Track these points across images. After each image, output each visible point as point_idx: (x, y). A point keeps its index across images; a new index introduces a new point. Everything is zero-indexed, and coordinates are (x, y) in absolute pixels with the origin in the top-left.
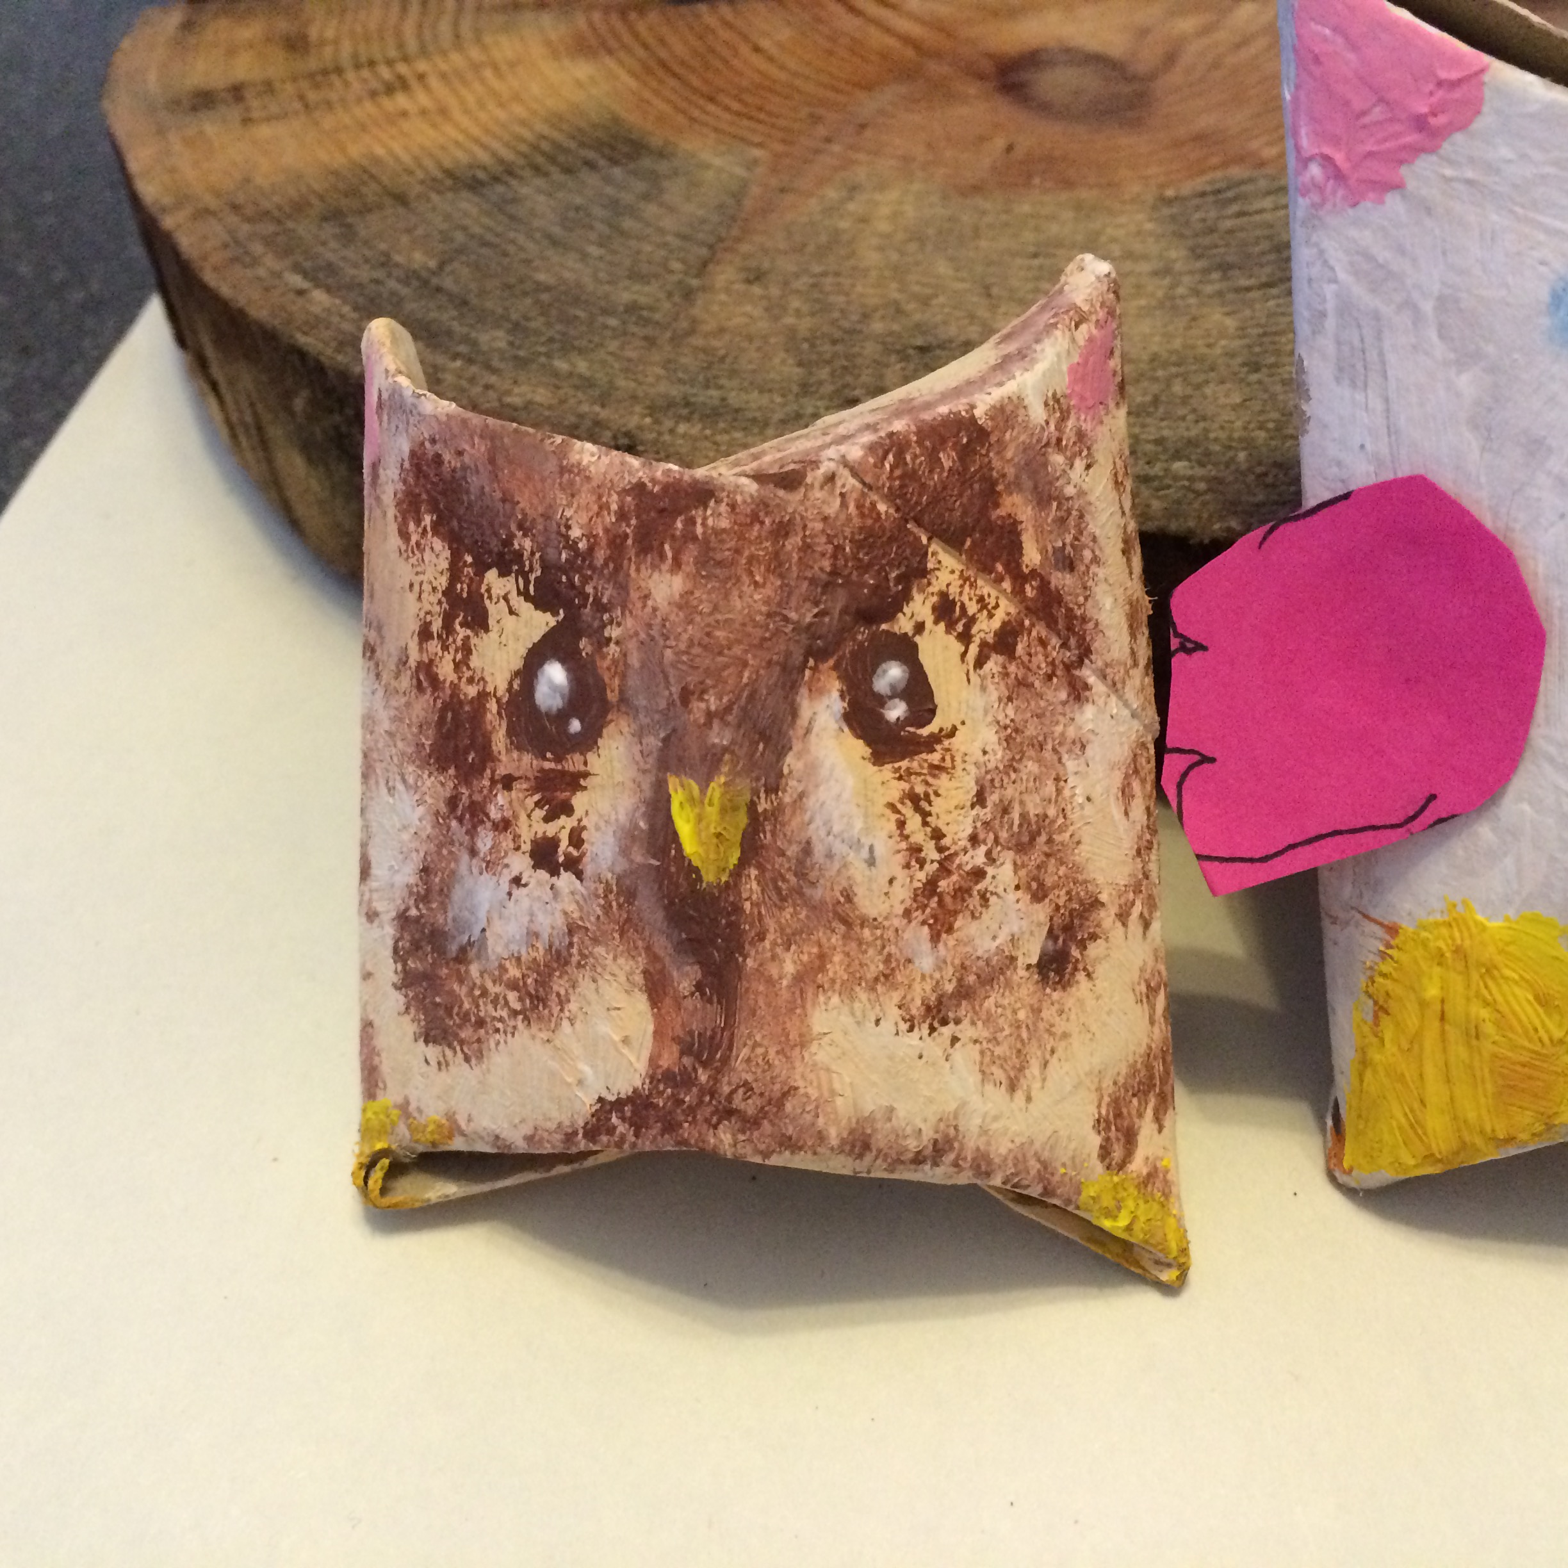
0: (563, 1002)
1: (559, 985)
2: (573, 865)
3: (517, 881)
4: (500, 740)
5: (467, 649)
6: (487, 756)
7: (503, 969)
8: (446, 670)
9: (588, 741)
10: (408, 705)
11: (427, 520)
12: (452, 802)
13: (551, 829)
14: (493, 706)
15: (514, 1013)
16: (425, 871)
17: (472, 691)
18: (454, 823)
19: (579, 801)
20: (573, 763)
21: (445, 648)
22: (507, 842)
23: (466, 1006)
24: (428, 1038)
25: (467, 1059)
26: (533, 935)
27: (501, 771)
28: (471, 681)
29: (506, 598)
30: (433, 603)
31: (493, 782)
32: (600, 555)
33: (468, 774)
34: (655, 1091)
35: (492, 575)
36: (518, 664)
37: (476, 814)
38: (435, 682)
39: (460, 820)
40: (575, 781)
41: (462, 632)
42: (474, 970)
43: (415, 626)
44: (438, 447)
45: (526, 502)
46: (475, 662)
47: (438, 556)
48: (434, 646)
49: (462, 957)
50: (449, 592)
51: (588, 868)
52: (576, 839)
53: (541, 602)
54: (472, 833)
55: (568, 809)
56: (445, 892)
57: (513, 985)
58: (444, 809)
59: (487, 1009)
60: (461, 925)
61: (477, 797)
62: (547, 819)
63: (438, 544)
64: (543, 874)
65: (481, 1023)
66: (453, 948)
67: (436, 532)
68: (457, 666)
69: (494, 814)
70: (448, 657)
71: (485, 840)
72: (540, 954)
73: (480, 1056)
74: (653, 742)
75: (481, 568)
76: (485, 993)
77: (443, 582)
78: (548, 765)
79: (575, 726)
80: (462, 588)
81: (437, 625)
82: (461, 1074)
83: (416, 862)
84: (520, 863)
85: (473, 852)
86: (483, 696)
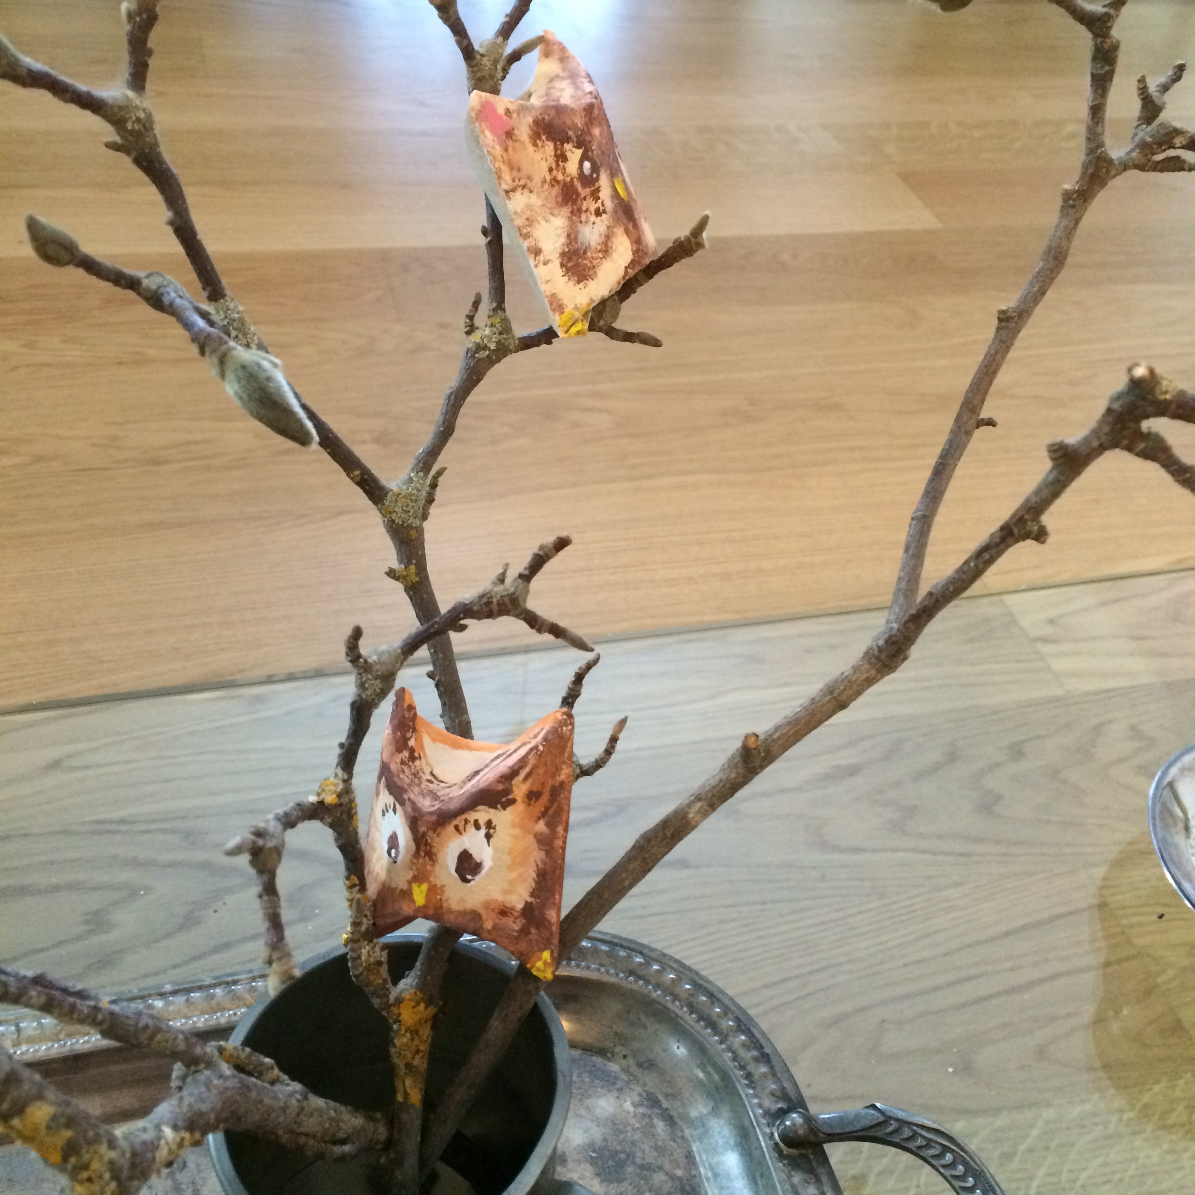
0: (611, 247)
1: (610, 245)
2: (604, 212)
3: (594, 223)
4: (580, 188)
5: (564, 168)
6: (578, 194)
7: (596, 248)
8: (560, 177)
9: (598, 179)
10: (549, 193)
11: (544, 138)
12: (572, 212)
13: (596, 206)
14: (575, 180)
15: (601, 258)
16: (568, 236)
17: (568, 179)
18: (574, 217)
19: (601, 194)
20: (597, 185)
21: (558, 171)
22: (588, 213)
23: (589, 265)
24: (579, 282)
25: (592, 279)
26: (600, 235)
27: (582, 197)
28: (568, 176)
29: (570, 150)
30: (551, 160)
31: (581, 200)
32: (585, 129)
33: (574, 202)
34: (634, 257)
35: (565, 145)
36: (578, 166)
37: (580, 211)
38: (558, 182)
39: (576, 215)
40: (598, 190)
41: (561, 164)
42: (589, 254)
43: (547, 169)
44: (543, 116)
45: (568, 122)
46: (567, 171)
47: (550, 147)
48: (555, 172)
49: (585, 252)
50: (556, 155)
51: (607, 210)
52: (603, 205)
53: (578, 147)
54: (580, 217)
55: (599, 198)
56: (576, 238)
57: (600, 251)
58: (570, 215)
59: (595, 262)
60: (582, 244)
61: (579, 207)
62: (596, 203)
63: (549, 143)
64: (599, 218)
65: (594, 267)
66: (582, 252)
67: (547, 139)
68: (563, 174)
69: (584, 208)
70: (560, 173)
71: (583, 218)
72: (603, 239)
73: (596, 276)
74: (609, 171)
75: (562, 144)
76: (593, 258)
77: (553, 153)
78: (592, 189)
79: (595, 175)
80: (559, 152)
81: (554, 166)
82: (591, 284)
83: (565, 235)
84: (593, 218)
85: (581, 222)
86: (572, 179)
